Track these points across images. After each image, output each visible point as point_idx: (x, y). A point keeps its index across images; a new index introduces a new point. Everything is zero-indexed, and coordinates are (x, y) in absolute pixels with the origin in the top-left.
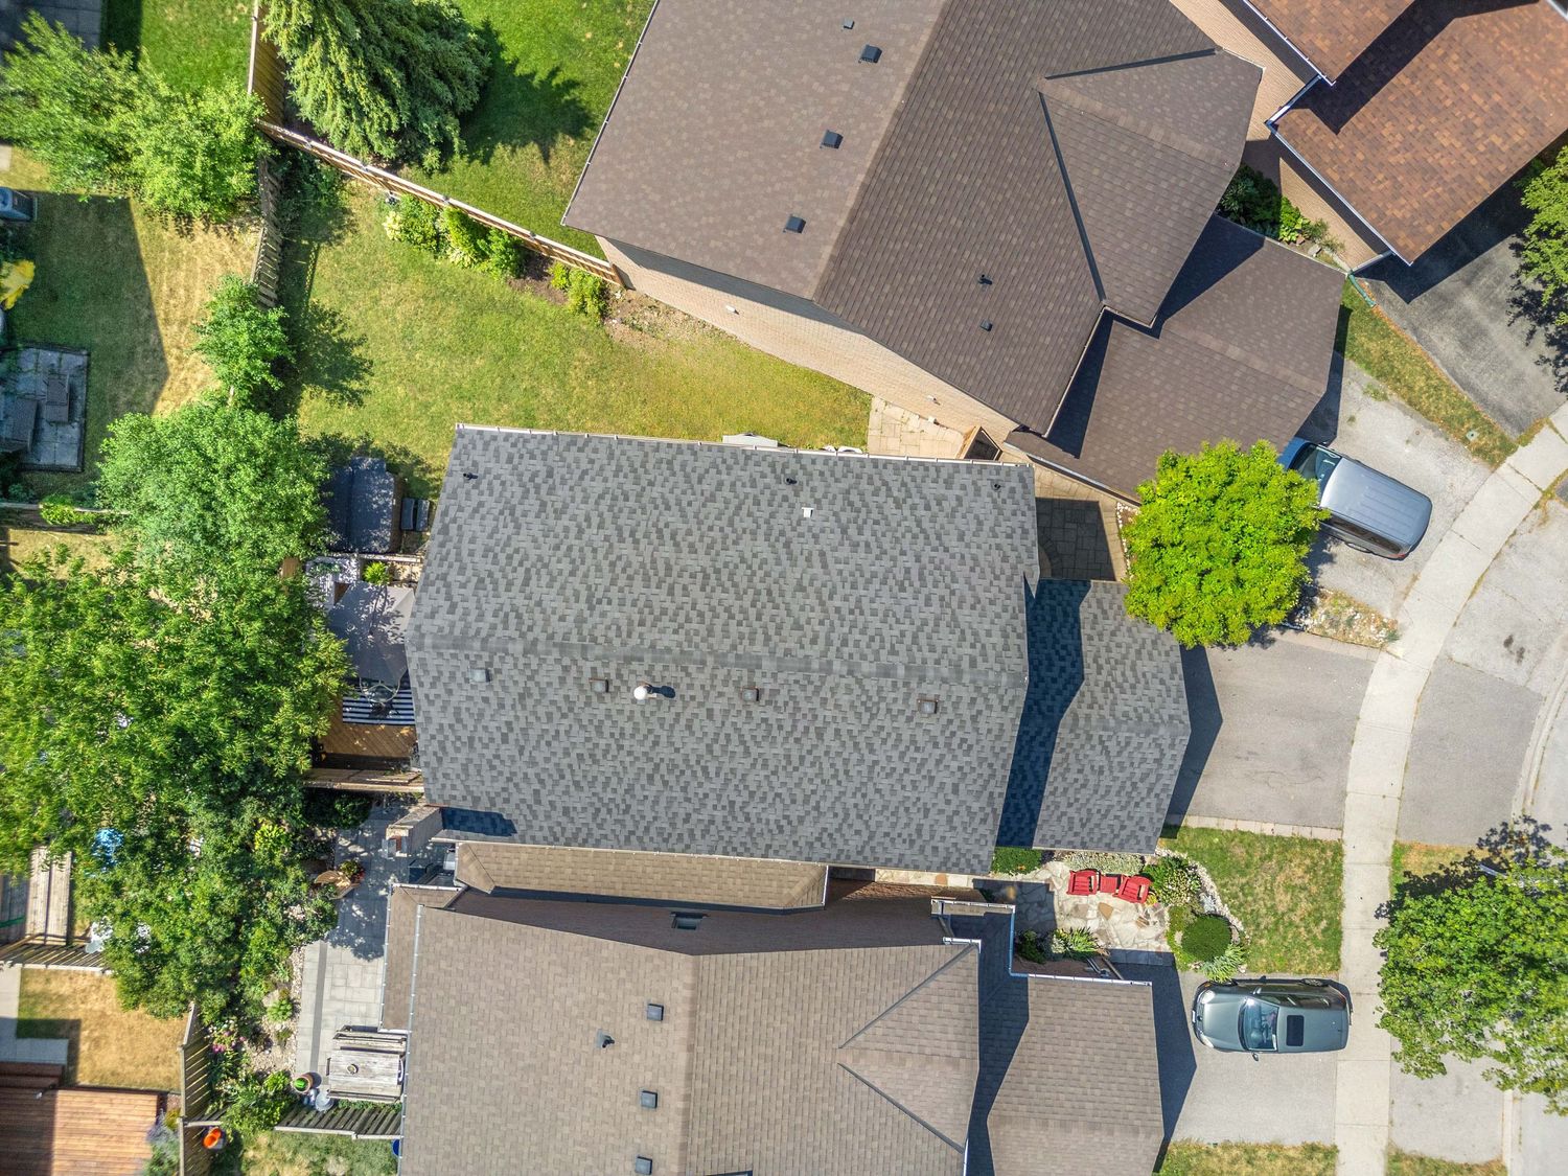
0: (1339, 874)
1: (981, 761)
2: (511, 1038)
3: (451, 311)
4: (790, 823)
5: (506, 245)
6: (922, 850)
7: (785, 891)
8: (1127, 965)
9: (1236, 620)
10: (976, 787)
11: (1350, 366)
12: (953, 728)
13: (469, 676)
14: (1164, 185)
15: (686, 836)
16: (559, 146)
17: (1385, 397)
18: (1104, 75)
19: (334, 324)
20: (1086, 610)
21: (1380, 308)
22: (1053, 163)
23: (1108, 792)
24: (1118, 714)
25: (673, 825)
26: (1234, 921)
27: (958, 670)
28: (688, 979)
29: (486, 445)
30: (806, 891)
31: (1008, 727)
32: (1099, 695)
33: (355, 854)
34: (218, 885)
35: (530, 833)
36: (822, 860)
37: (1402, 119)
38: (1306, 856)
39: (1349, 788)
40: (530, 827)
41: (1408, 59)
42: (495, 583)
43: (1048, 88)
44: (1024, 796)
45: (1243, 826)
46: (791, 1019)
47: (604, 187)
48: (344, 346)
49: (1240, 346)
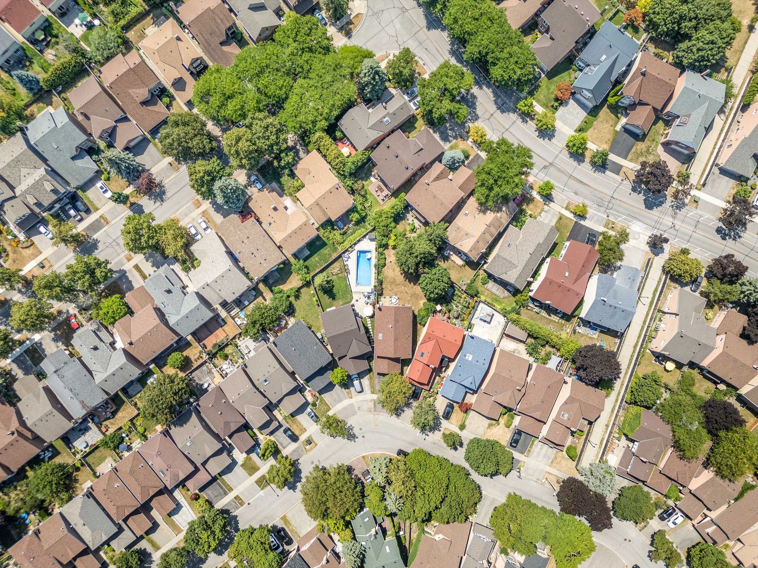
0: (329, 411)
3: (310, 302)
4: (294, 365)
6: (300, 376)
8: (306, 400)
10: (307, 375)
11: (368, 375)
15: (286, 359)
16: (331, 299)
17: (369, 380)
20: (328, 372)
26: (317, 406)
28: (278, 368)
30: (290, 370)
35: (278, 349)
38: (328, 407)
39: (336, 406)
44: (310, 379)
45: (325, 400)
46: (282, 377)
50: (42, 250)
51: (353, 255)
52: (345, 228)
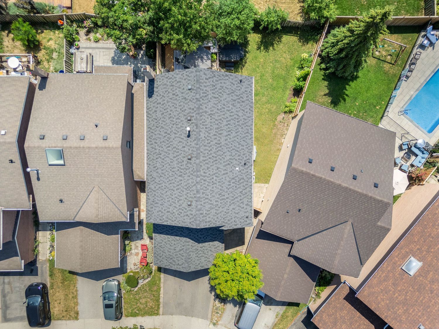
0: (151, 315)
1: (176, 218)
2: (95, 101)
3: (284, 72)
4: (156, 170)
5: (301, 86)
6: (152, 204)
7: (138, 170)
8: (124, 260)
9: (217, 281)
10: (169, 217)
11: (284, 308)
12: (184, 210)
13: (190, 84)
14: (327, 254)
15: (151, 143)
16: (328, 98)
17: (276, 317)
18: (354, 237)
19: (278, 42)
20: (216, 243)
21: (300, 315)
22: (331, 226)
23: (169, 252)
24: (190, 253)
25: (154, 139)
26: (137, 288)
27: (199, 210)
28: (114, 146)
29: (249, 85)
30: (138, 175)
31: (185, 224)
32: (194, 248)
33: (139, 55)
34: (130, 22)
35: (149, 102)
36: (147, 179)
37: (348, 315)
38: (155, 306)
39: (174, 316)
40: (151, 102)
41: (363, 316)
42: (214, 89)
43: (349, 223)
44: (167, 230)
45: (162, 289)
46: (106, 173)
47: (317, 111)
48: (272, 45)
49: (287, 278)
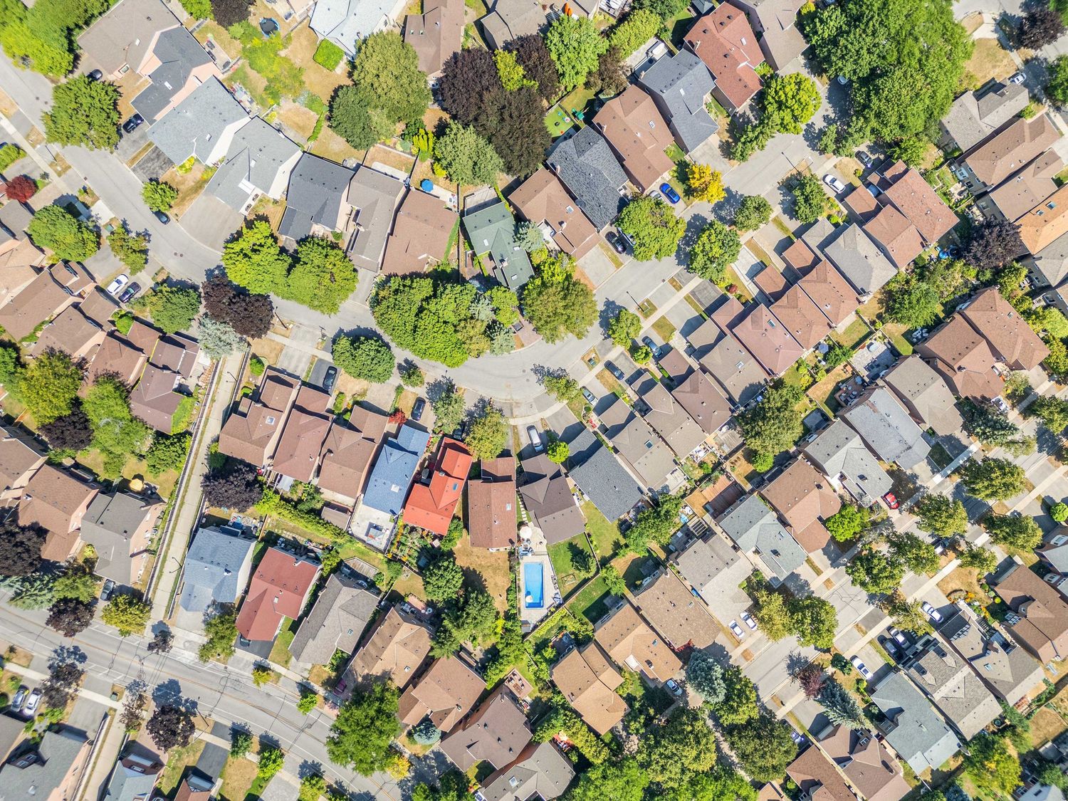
3: (600, 538)
5: (589, 539)
16: (575, 543)
19: (612, 546)
26: (583, 408)
33: (658, 497)
38: (571, 407)
39: (560, 409)
45: (574, 415)
48: (614, 544)
50: (936, 588)
51: (548, 601)
52: (560, 636)
